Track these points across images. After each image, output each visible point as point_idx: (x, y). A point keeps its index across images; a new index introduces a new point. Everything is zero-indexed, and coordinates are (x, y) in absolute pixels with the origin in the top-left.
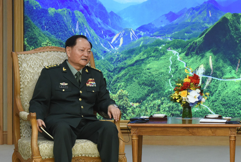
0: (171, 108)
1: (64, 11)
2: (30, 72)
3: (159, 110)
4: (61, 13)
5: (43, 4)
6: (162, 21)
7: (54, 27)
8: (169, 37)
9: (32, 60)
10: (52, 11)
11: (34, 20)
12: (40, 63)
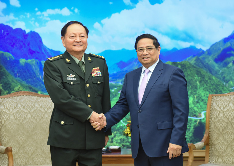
0: (122, 141)
1: (33, 61)
2: (7, 113)
3: (112, 142)
4: (31, 63)
5: (15, 56)
6: (114, 69)
7: (25, 74)
8: (120, 82)
9: (8, 103)
10: (22, 61)
11: (7, 69)
12: (15, 105)
